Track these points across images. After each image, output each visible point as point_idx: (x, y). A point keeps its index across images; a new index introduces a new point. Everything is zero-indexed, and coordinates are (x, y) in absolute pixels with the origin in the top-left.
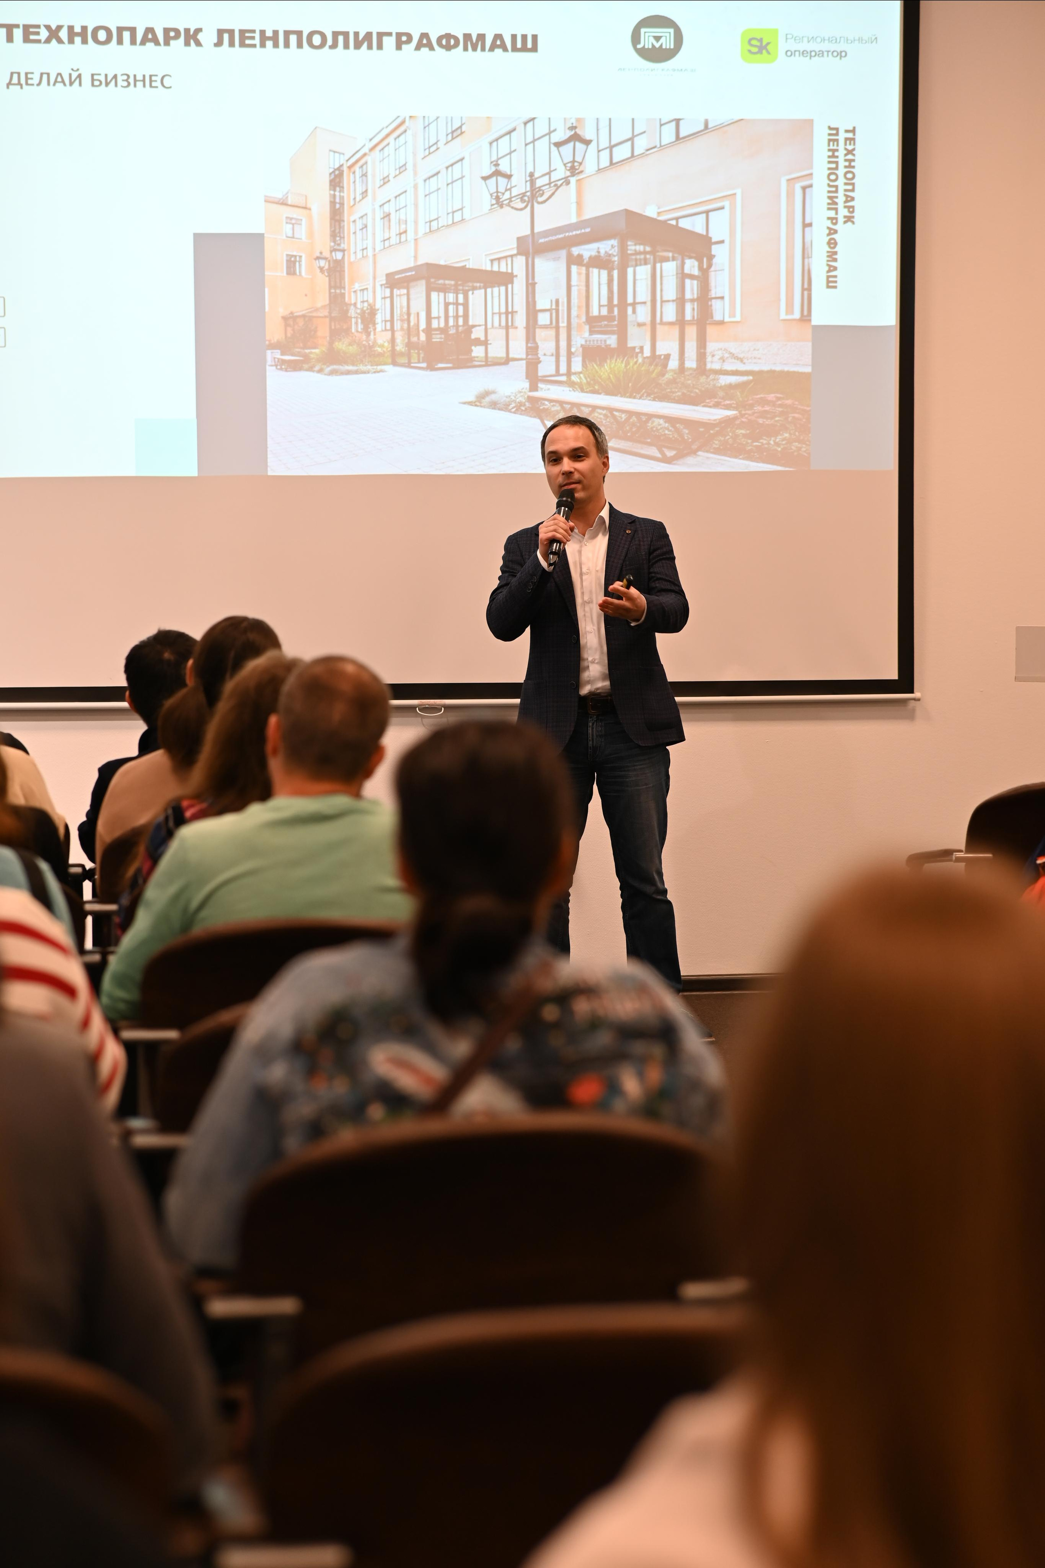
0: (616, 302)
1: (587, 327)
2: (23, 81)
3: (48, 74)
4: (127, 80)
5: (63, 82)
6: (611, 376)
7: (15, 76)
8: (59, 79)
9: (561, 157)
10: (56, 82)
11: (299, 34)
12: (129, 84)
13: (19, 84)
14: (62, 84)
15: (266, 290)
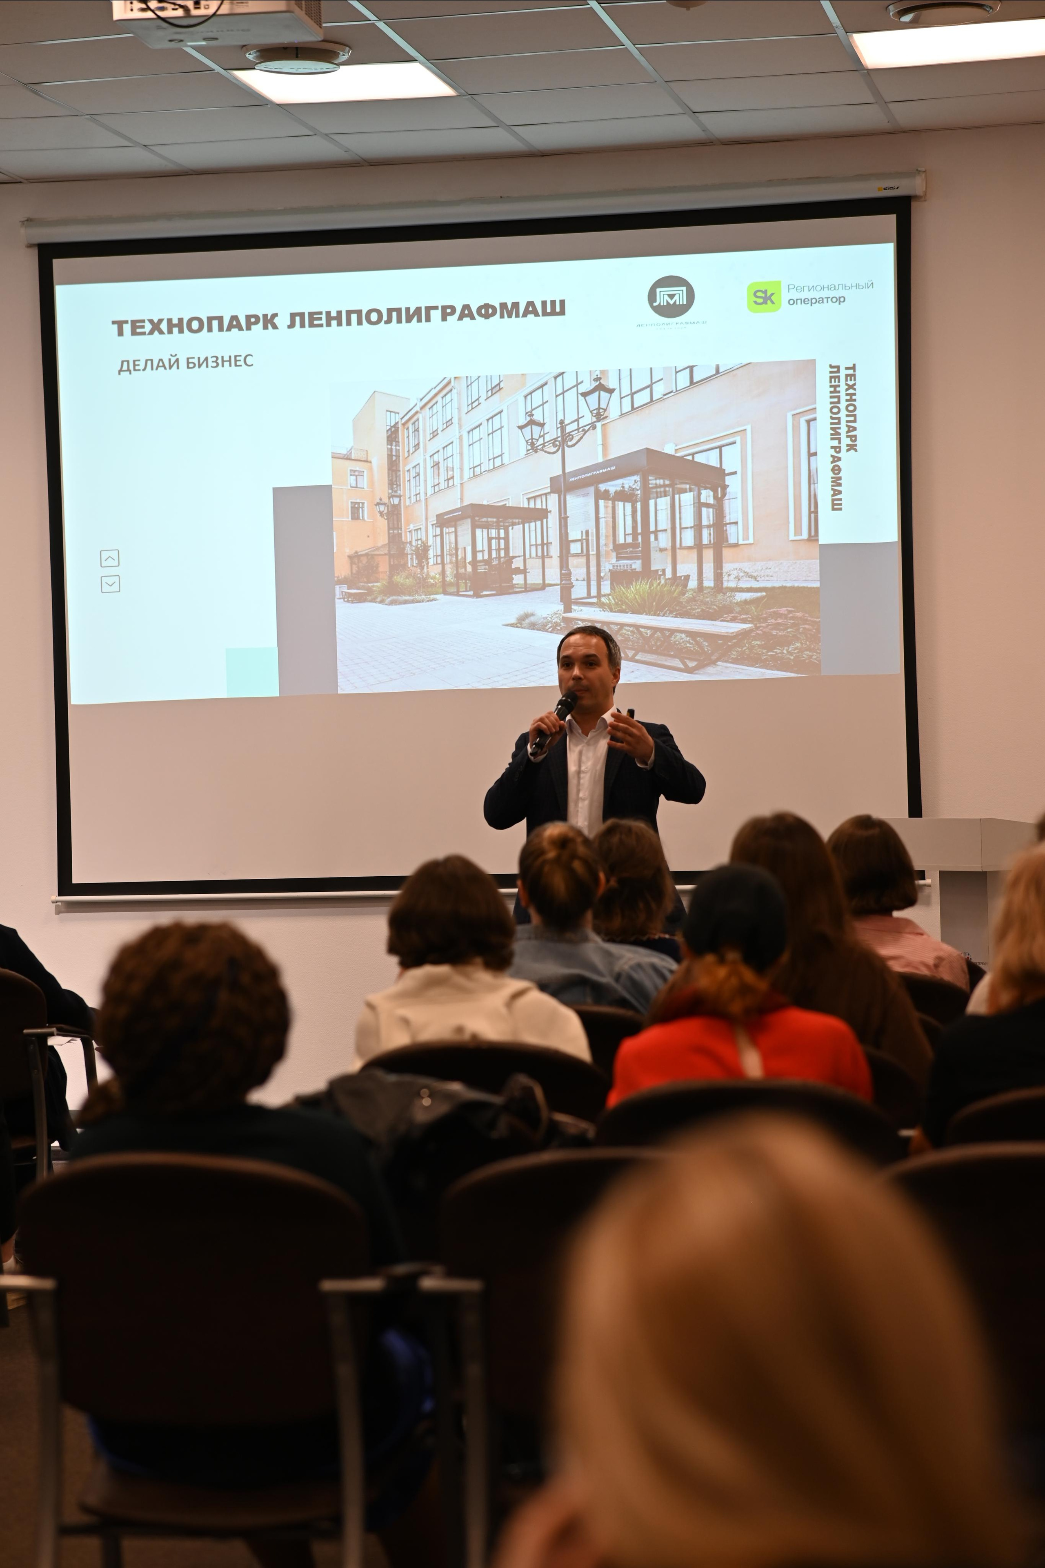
0: (639, 531)
1: (614, 554)
2: (131, 367)
3: (152, 360)
4: (216, 362)
5: (164, 366)
6: (637, 596)
7: (125, 364)
8: (161, 364)
9: (588, 406)
10: (158, 366)
11: (359, 312)
12: (218, 365)
13: (129, 370)
14: (163, 368)
15: (334, 533)
